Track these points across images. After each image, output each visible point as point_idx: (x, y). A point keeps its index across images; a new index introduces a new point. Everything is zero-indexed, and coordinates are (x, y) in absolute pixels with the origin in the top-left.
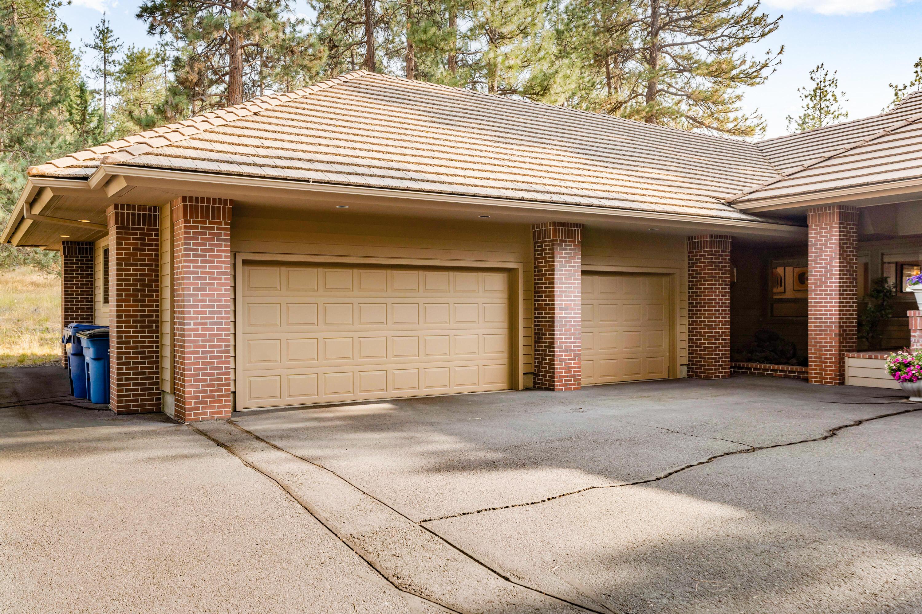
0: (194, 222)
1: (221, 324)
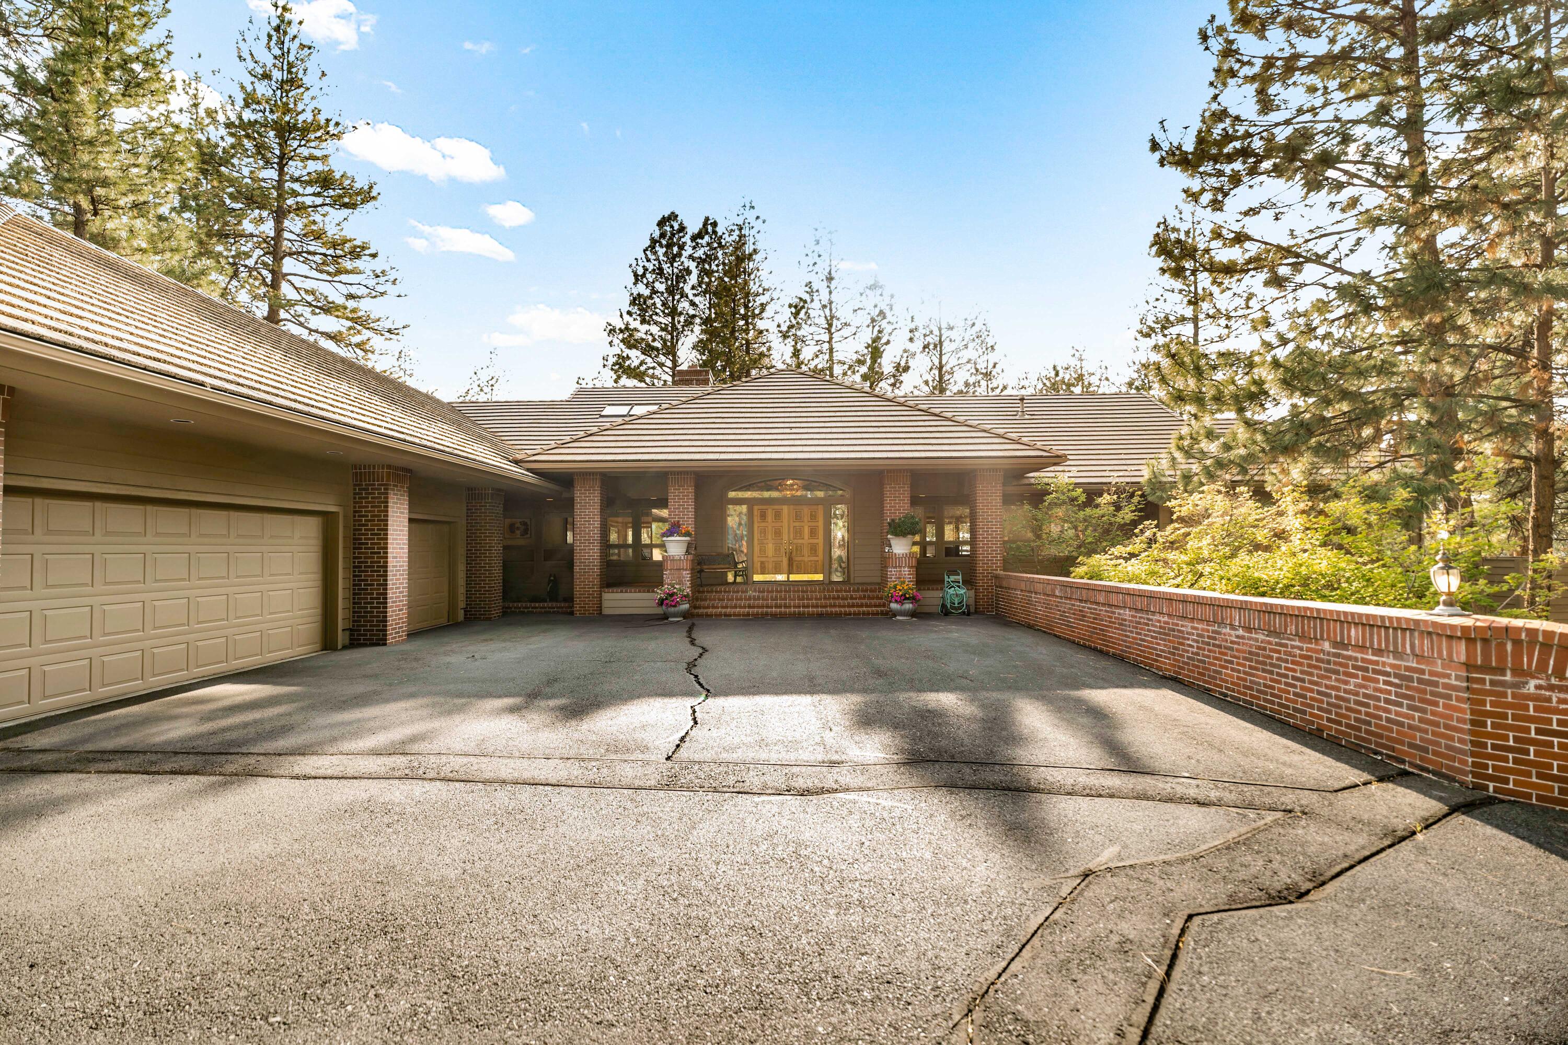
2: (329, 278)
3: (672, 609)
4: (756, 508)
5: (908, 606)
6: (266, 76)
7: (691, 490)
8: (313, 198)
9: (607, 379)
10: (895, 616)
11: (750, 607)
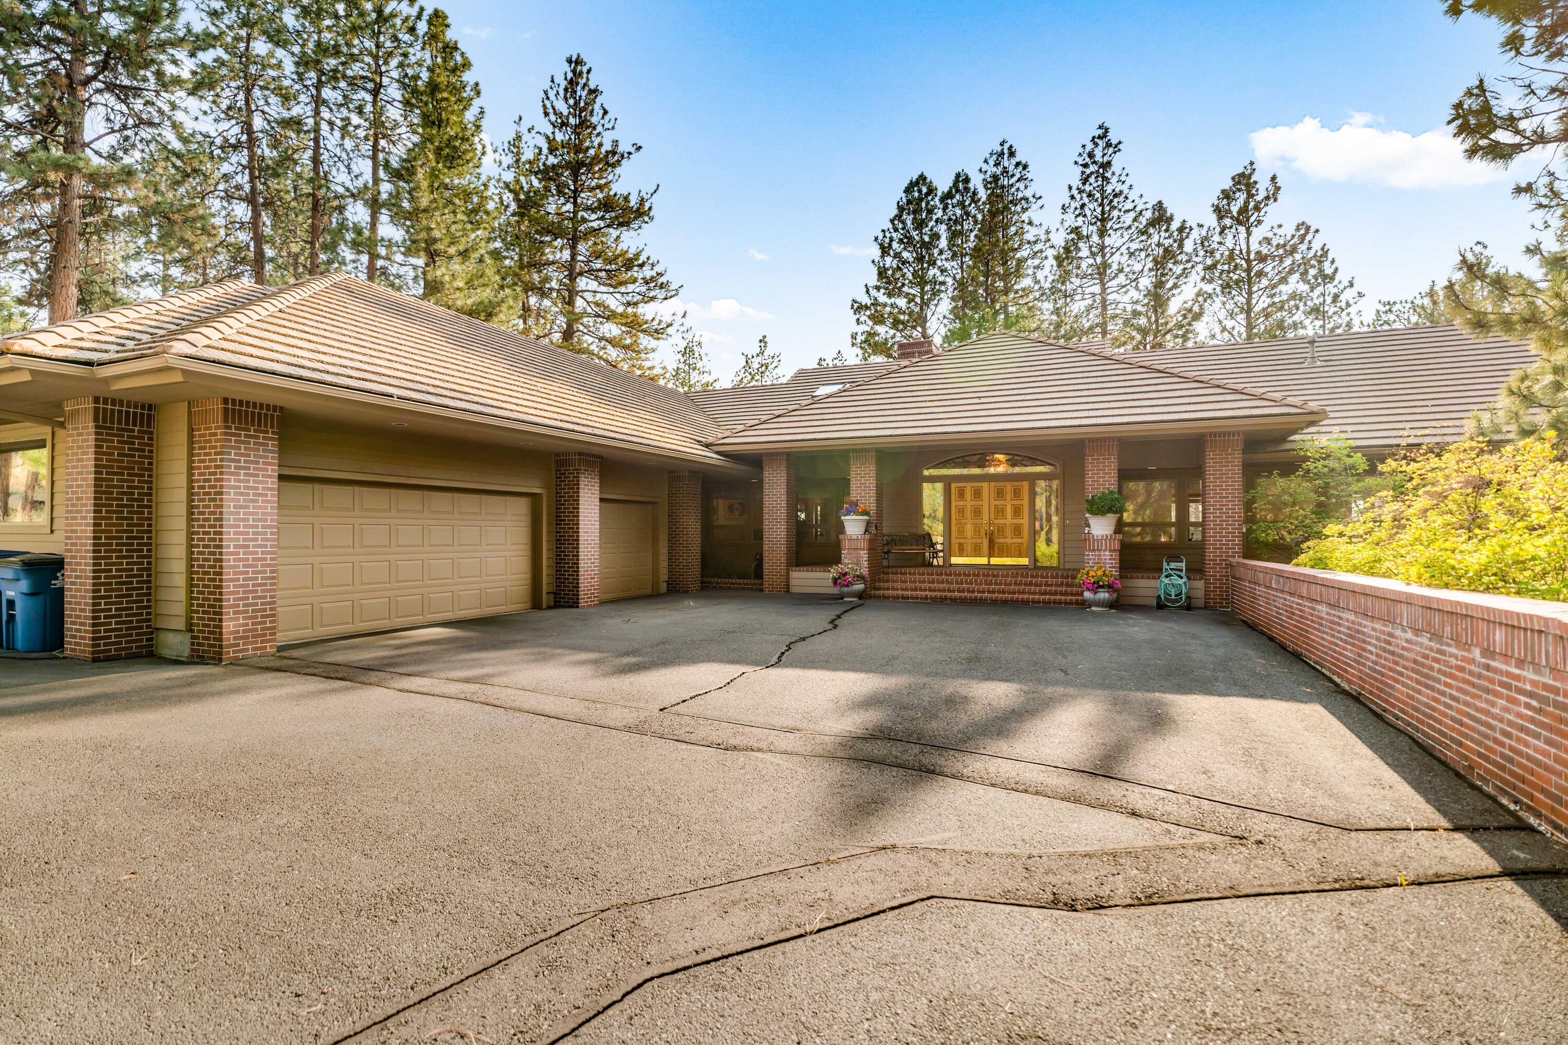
0: (236, 428)
1: (266, 546)
2: (611, 290)
3: (845, 589)
4: (953, 485)
5: (1103, 595)
6: (564, 124)
7: (873, 467)
8: (598, 222)
9: (853, 357)
10: (1090, 606)
11: (930, 590)
